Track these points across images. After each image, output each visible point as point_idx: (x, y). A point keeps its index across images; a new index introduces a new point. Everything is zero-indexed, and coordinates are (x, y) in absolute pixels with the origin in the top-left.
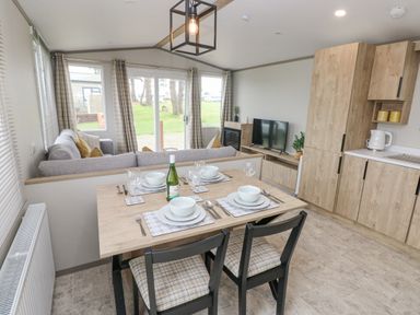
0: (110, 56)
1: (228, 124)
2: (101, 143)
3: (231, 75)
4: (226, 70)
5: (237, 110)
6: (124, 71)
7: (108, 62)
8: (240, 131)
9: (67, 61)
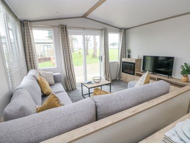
0: (57, 23)
1: (124, 60)
2: (54, 76)
3: (124, 32)
4: (121, 29)
5: (129, 52)
6: (66, 31)
7: (57, 26)
8: (134, 64)
9: (32, 27)
